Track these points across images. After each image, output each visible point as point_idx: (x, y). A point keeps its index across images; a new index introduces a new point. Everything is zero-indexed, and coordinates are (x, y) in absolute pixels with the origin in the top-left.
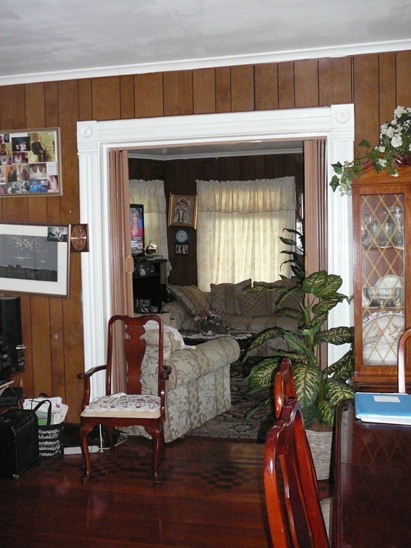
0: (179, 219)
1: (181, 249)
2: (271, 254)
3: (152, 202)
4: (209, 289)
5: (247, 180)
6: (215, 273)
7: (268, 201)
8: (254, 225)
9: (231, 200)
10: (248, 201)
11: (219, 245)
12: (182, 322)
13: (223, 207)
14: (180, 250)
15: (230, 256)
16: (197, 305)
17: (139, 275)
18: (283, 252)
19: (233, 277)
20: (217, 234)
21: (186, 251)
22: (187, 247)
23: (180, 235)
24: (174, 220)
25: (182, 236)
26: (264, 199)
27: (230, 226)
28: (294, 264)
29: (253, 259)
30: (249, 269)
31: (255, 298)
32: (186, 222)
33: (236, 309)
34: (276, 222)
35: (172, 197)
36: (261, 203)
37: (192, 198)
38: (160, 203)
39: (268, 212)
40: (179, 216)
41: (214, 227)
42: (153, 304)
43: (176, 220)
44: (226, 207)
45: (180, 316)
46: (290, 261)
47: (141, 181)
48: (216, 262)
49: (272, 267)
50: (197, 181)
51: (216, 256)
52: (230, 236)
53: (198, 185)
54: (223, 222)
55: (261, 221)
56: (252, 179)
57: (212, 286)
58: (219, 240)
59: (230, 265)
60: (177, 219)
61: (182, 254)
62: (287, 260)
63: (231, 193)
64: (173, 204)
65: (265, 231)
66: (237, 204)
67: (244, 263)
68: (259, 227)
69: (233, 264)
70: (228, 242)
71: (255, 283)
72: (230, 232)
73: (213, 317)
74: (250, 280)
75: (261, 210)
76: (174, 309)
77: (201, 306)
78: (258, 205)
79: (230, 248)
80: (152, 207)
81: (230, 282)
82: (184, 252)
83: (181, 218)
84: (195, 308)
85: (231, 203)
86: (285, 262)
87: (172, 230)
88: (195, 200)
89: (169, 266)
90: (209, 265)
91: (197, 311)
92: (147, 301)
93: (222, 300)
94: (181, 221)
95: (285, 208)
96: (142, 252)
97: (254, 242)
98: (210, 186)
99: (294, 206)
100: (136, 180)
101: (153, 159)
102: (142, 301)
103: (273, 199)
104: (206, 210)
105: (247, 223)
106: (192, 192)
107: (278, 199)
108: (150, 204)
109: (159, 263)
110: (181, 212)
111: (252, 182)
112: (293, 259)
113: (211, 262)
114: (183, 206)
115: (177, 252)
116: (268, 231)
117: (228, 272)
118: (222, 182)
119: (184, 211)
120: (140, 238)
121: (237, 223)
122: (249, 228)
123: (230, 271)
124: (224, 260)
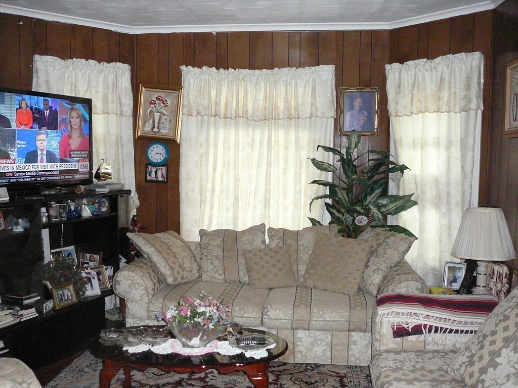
0: (154, 127)
1: (156, 172)
2: (296, 184)
3: (110, 98)
4: (196, 238)
5: (260, 68)
6: (207, 212)
7: (293, 103)
8: (270, 138)
9: (235, 99)
10: (261, 102)
11: (214, 168)
12: (150, 302)
13: (222, 111)
14: (153, 174)
15: (231, 187)
16: (177, 269)
17: (80, 216)
18: (314, 182)
19: (235, 219)
20: (211, 151)
21: (163, 177)
22: (164, 169)
23: (155, 151)
24: (145, 129)
25: (157, 153)
26: (286, 99)
27: (232, 140)
28: (329, 201)
29: (268, 191)
30: (260, 208)
31: (272, 257)
32: (165, 132)
33: (241, 273)
34: (304, 136)
35: (144, 92)
36: (281, 105)
37: (175, 94)
38: (123, 100)
39: (293, 118)
40: (154, 122)
41: (207, 140)
42: (105, 261)
43: (148, 128)
44: (226, 109)
45: (146, 289)
46: (326, 196)
47: (92, 62)
48: (209, 194)
49: (296, 204)
50: (183, 68)
51: (209, 186)
52: (232, 155)
53: (183, 73)
54: (221, 133)
55: (281, 133)
56: (267, 69)
57: (202, 233)
58: (215, 161)
59: (231, 200)
60: (151, 127)
61: (157, 182)
62: (321, 194)
63: (235, 88)
64: (145, 102)
65: (286, 148)
66: (245, 105)
67: (252, 197)
68: (277, 142)
69: (236, 199)
70: (229, 164)
71: (271, 229)
72: (233, 149)
73: (203, 313)
74: (263, 225)
75: (281, 117)
76: (137, 277)
77: (184, 269)
78: (277, 107)
79: (232, 173)
80: (110, 105)
81: (230, 228)
82: (160, 179)
83: (156, 125)
84: (173, 275)
85: (234, 104)
86: (317, 198)
87: (142, 143)
88: (179, 97)
89: (134, 200)
90: (198, 199)
91: (176, 279)
92: (97, 257)
93: (217, 257)
94: (156, 130)
95: (319, 114)
96: (87, 176)
97: (269, 164)
98: (203, 77)
99: (332, 113)
100: (84, 60)
101: (114, 29)
102: (88, 255)
103: (300, 100)
104: (195, 113)
105: (259, 134)
106: (175, 85)
107: (309, 99)
108: (105, 100)
109: (116, 196)
110: (157, 115)
111: (269, 71)
112: (328, 193)
113: (201, 194)
114: (160, 106)
115: (149, 178)
116: (292, 148)
117: (227, 209)
118: (222, 70)
119: (161, 113)
120: (85, 154)
121: (244, 135)
122: (261, 142)
123: (231, 209)
124: (221, 191)
